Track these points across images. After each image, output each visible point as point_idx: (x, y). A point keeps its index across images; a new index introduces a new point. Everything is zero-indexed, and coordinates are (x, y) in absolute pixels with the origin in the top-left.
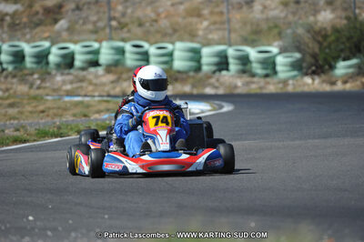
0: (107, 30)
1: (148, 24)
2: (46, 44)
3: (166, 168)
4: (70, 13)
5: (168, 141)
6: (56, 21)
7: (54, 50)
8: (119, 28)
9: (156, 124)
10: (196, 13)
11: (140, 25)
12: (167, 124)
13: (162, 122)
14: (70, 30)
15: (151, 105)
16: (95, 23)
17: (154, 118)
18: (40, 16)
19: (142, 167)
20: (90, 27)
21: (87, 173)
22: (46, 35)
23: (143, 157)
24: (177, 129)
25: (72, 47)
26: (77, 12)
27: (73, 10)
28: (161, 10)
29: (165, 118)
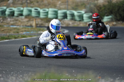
0: (26, 4)
1: (40, 2)
2: (5, 8)
7: (8, 10)
8: (30, 3)
11: (37, 2)
14: (13, 3)
16: (22, 1)
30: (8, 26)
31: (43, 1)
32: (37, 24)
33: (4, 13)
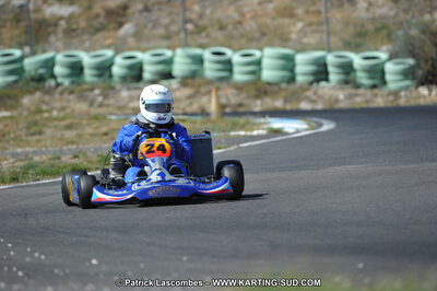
0: (182, 35)
1: (230, 27)
2: (109, 53)
4: (137, 15)
6: (120, 25)
7: (119, 60)
8: (196, 32)
10: (288, 13)
11: (222, 28)
14: (138, 35)
16: (167, 27)
18: (101, 20)
20: (161, 31)
22: (109, 42)
25: (140, 56)
26: (145, 14)
27: (141, 12)
28: (246, 10)
30: (122, 117)
31: (240, 23)
32: (222, 107)
33: (107, 74)
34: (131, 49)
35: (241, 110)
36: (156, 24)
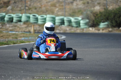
0: (25, 10)
1: (38, 9)
2: (4, 14)
3: (54, 57)
4: (12, 4)
5: (55, 48)
6: (7, 6)
7: (7, 16)
8: (28, 9)
9: (51, 42)
10: (54, 5)
11: (36, 9)
12: (54, 42)
13: (52, 42)
14: (12, 10)
15: (49, 36)
16: (20, 8)
17: (50, 40)
18: (2, 5)
19: (46, 57)
20: (19, 9)
21: (26, 58)
22: (4, 11)
23: (46, 53)
24: (57, 44)
25: (13, 15)
26: (15, 4)
27: (13, 3)
28: (42, 4)
29: (53, 40)
30: (7, 32)
31: (41, 8)
32: (35, 30)
33: (3, 20)
34: (10, 13)
35: (40, 31)
36: (17, 7)
